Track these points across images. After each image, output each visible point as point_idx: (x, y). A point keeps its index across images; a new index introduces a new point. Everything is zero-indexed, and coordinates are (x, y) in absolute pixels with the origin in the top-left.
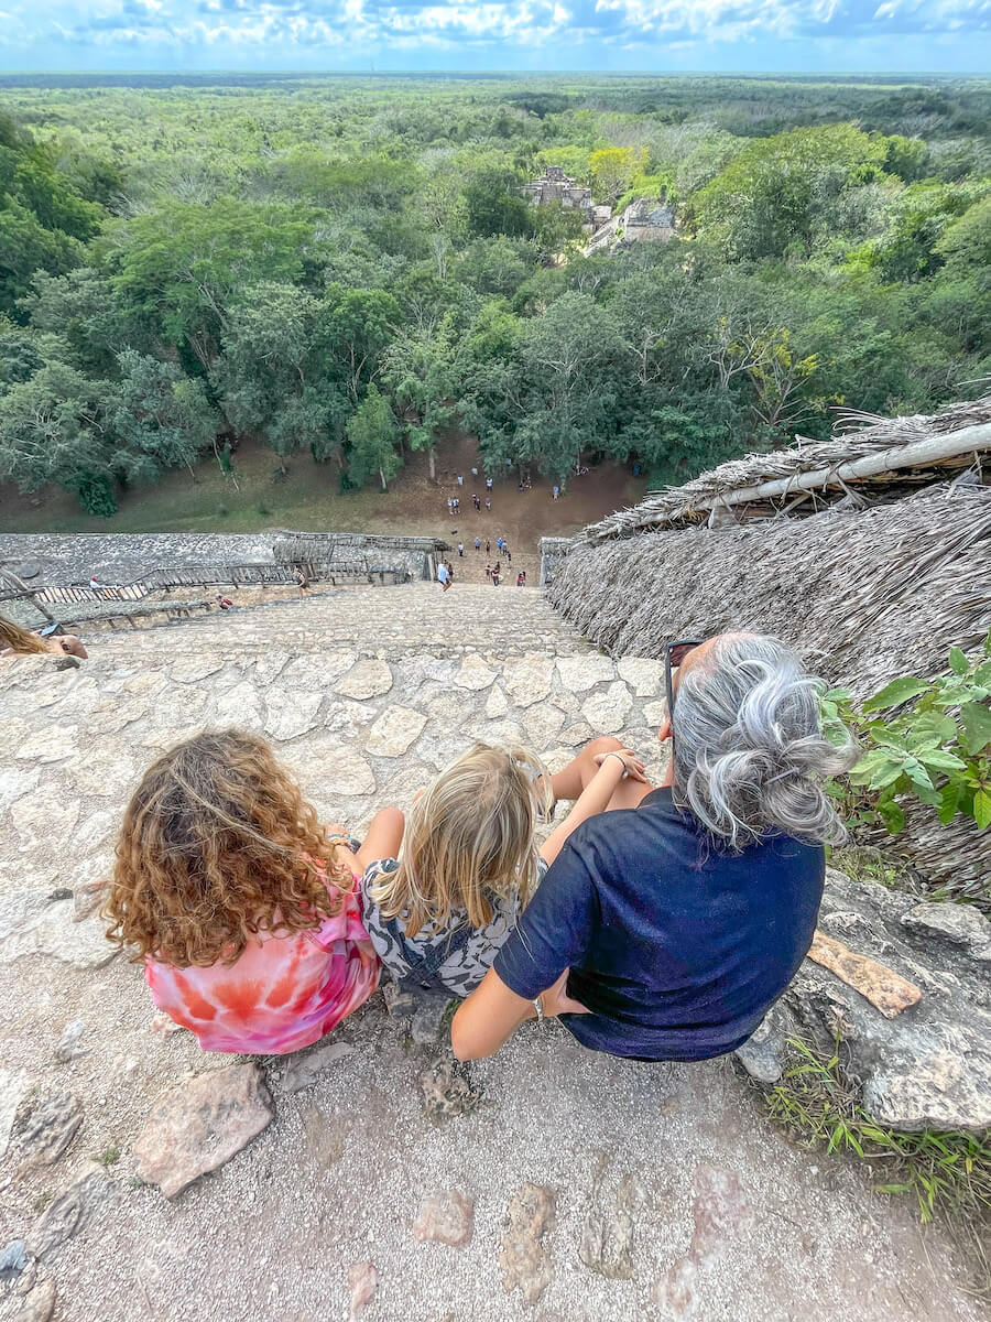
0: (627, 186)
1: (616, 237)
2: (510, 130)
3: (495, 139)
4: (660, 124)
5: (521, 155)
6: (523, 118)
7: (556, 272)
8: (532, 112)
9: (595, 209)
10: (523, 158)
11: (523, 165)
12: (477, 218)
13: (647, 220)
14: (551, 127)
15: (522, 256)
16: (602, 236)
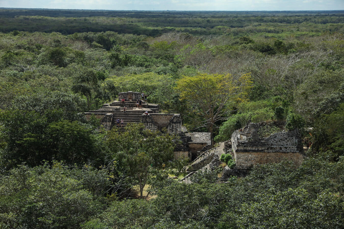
0: (229, 112)
1: (224, 164)
2: (67, 60)
3: (47, 67)
4: (260, 54)
5: (83, 81)
6: (82, 49)
7: (140, 204)
8: (94, 43)
9: (189, 135)
10: (85, 84)
11: (86, 91)
12: (19, 145)
13: (263, 145)
14: (121, 57)
15: (88, 185)
16: (203, 164)
